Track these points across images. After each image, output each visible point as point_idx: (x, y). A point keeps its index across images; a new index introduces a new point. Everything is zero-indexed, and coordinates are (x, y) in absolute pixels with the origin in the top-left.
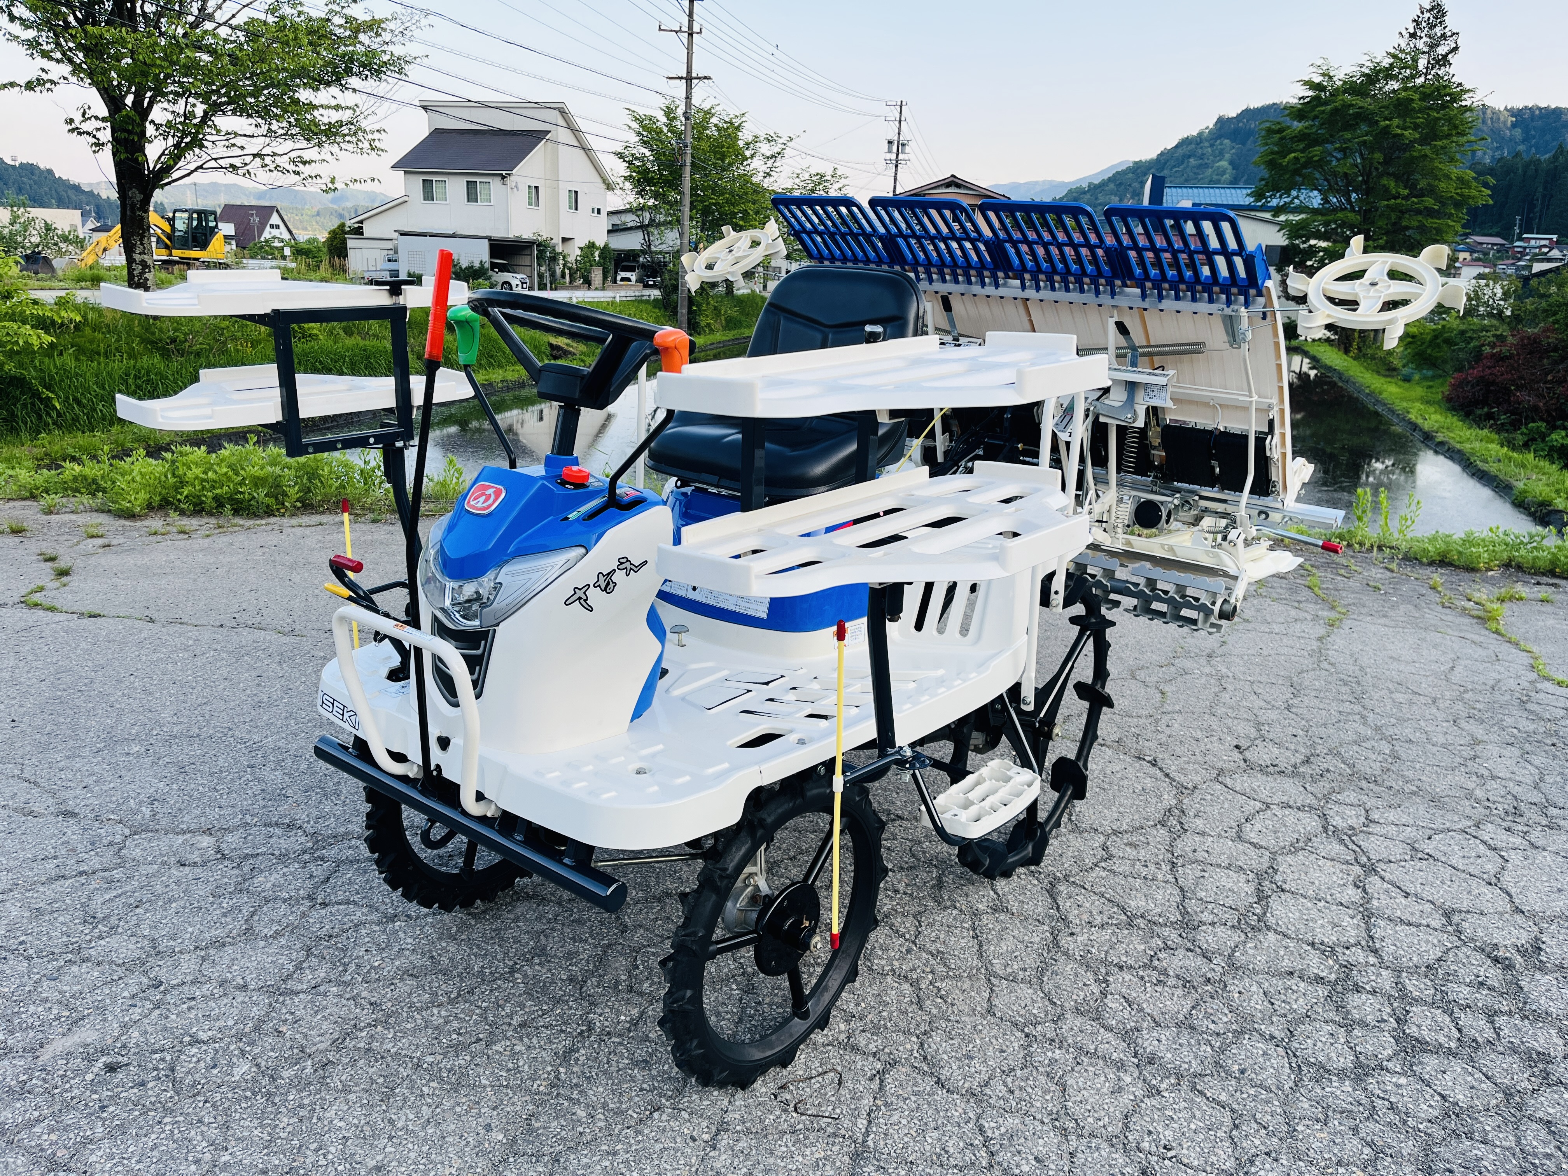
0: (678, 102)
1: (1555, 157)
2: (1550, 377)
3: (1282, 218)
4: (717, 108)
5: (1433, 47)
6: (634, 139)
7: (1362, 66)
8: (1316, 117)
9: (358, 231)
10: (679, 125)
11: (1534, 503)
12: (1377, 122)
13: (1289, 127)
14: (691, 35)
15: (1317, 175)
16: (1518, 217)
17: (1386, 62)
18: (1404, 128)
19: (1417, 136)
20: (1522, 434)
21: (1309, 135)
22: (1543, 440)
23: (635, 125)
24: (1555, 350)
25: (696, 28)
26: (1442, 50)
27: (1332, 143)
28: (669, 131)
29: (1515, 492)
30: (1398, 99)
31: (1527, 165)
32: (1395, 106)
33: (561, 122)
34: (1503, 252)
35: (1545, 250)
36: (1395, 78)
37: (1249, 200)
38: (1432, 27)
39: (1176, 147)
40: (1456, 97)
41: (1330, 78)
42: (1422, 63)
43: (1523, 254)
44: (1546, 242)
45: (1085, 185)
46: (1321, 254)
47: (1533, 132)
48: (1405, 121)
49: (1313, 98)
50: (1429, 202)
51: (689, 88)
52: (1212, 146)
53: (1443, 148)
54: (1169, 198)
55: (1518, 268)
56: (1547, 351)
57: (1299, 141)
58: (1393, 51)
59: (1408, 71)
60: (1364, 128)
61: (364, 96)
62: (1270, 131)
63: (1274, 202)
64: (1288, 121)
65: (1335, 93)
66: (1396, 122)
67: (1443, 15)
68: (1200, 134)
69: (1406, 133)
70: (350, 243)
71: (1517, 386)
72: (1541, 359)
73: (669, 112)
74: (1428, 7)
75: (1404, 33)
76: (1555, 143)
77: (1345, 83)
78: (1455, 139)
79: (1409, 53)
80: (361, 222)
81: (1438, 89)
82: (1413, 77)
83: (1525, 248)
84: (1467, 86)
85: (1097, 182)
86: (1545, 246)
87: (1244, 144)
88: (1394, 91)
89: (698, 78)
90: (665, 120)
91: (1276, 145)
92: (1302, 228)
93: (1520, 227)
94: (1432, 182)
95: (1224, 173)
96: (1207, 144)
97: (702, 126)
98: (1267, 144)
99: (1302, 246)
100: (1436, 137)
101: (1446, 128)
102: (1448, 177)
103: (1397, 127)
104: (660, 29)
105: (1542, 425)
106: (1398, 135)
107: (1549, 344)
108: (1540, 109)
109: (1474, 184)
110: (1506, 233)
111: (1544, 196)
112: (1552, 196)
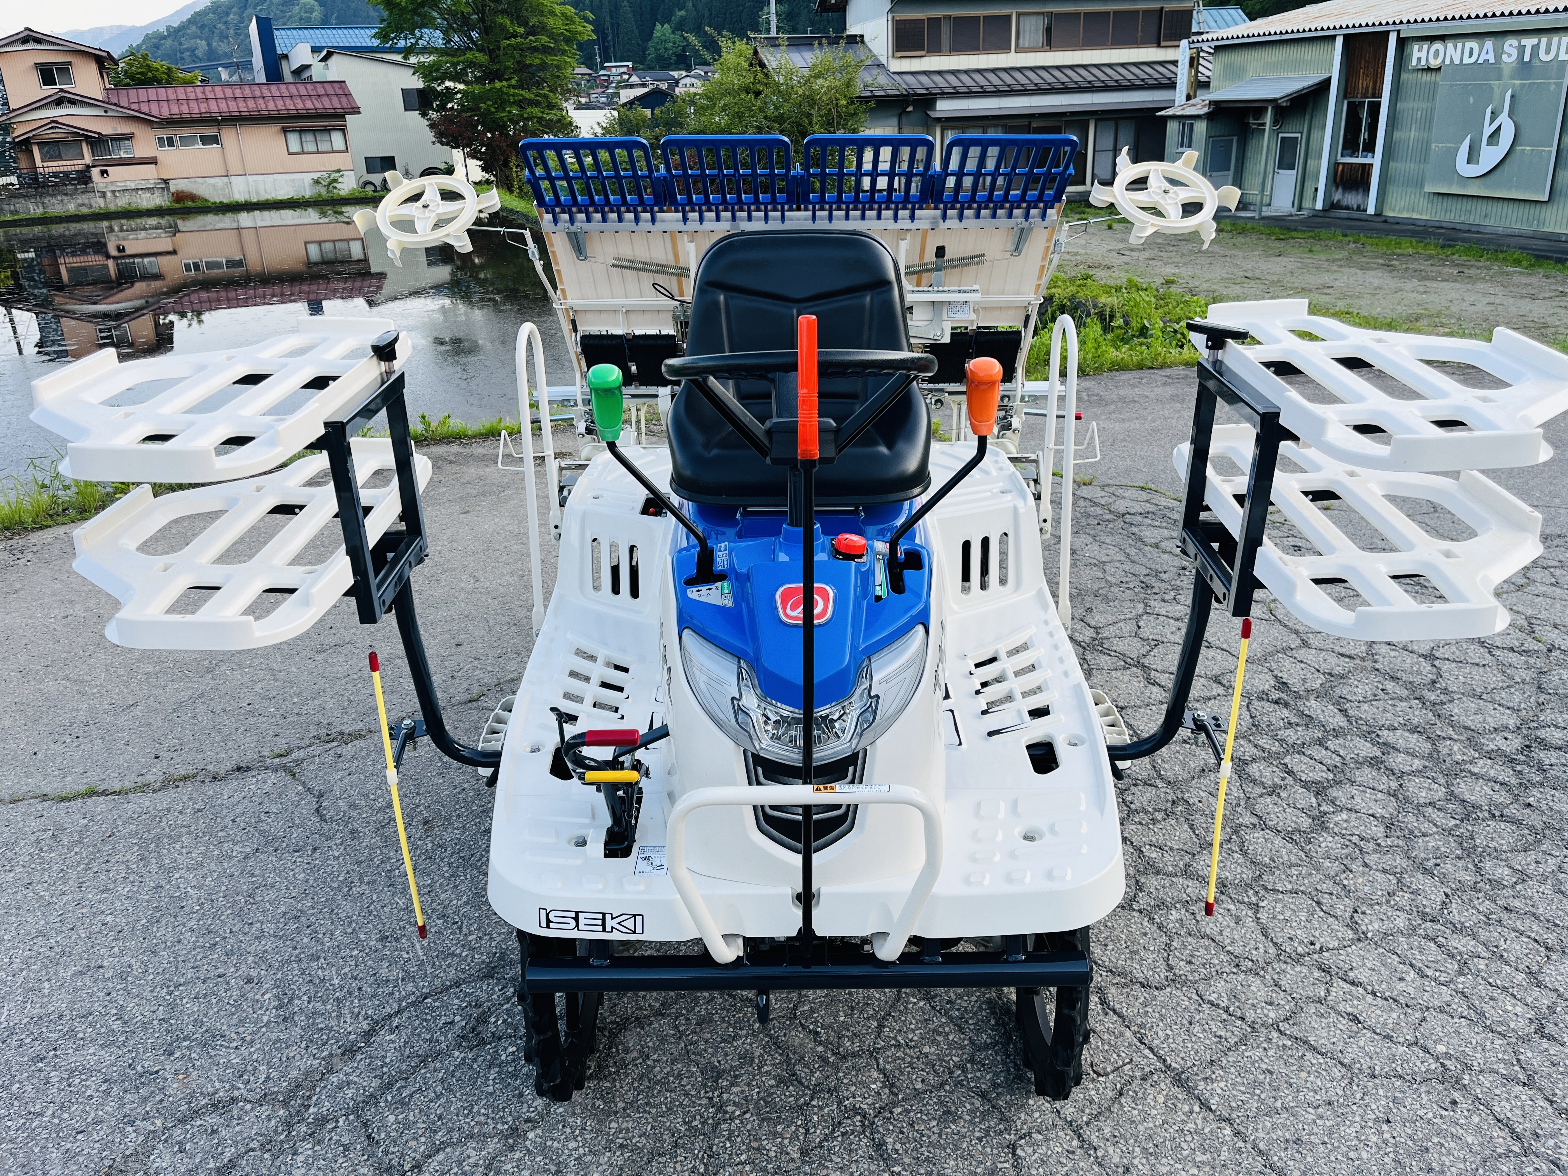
3: (413, 60)
15: (435, 14)
16: (597, 47)
34: (593, 82)
35: (626, 77)
37: (376, 42)
43: (609, 82)
44: (624, 70)
45: (162, 29)
46: (459, 96)
50: (544, 39)
54: (281, 41)
63: (402, 43)
83: (609, 76)
85: (176, 25)
86: (625, 73)
92: (434, 70)
93: (600, 57)
94: (541, 18)
95: (312, 10)
99: (439, 89)
102: (552, 13)
109: (577, 19)
110: (590, 63)
111: (612, 25)
112: (619, 25)
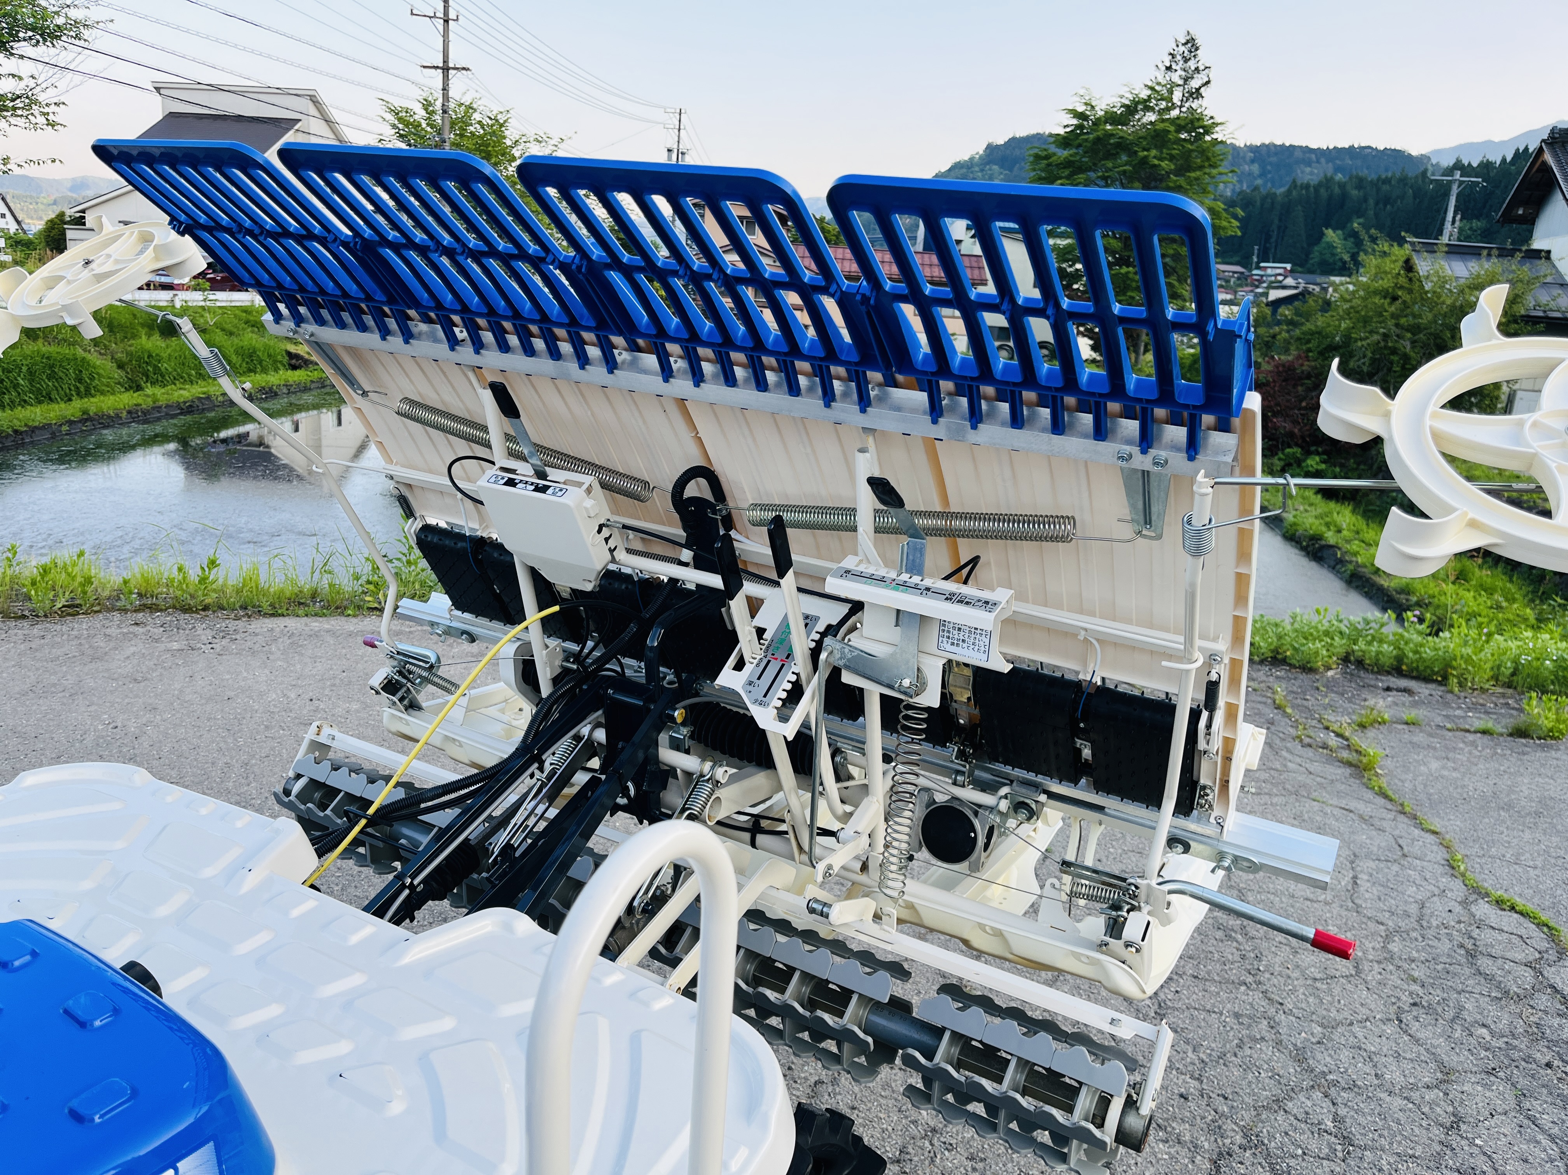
0: (436, 95)
1: (1289, 191)
2: (1304, 404)
4: (479, 102)
5: (1186, 80)
6: (389, 132)
7: (1122, 97)
8: (1080, 146)
9: (80, 221)
10: (438, 118)
11: (1305, 536)
12: (1136, 152)
13: (1054, 154)
14: (446, 21)
16: (1256, 247)
17: (1144, 94)
18: (1161, 159)
19: (1173, 167)
20: (1280, 459)
21: (1073, 162)
22: (1299, 465)
23: (390, 117)
24: (1309, 377)
25: (452, 15)
26: (1195, 84)
27: (1094, 171)
28: (428, 125)
29: (1286, 524)
30: (1155, 131)
31: (1264, 199)
32: (1153, 138)
33: (313, 111)
34: (1243, 279)
35: (1280, 278)
36: (1151, 109)
38: (1186, 60)
39: (950, 170)
40: (1208, 131)
41: (1093, 107)
42: (1177, 96)
43: (1261, 282)
44: (1281, 271)
47: (1269, 168)
48: (1162, 153)
49: (1078, 127)
51: (446, 78)
52: (982, 170)
53: (1197, 179)
55: (1257, 295)
56: (1300, 378)
57: (1064, 168)
58: (1150, 84)
59: (1164, 103)
60: (1124, 158)
61: (40, 66)
62: (1037, 157)
64: (1053, 149)
65: (1097, 122)
66: (1154, 152)
67: (1197, 49)
68: (972, 159)
69: (1163, 164)
70: (70, 234)
71: (1273, 412)
72: (1295, 386)
73: (427, 105)
74: (1184, 41)
75: (1160, 66)
76: (1287, 179)
77: (1106, 112)
78: (1207, 170)
79: (1165, 86)
80: (83, 211)
81: (1192, 122)
82: (1168, 110)
83: (1262, 276)
84: (1218, 120)
86: (1280, 275)
87: (1011, 170)
88: (1151, 123)
89: (455, 68)
90: (423, 113)
91: (1042, 170)
92: (1069, 253)
93: (1258, 257)
96: (977, 169)
97: (465, 121)
98: (1034, 170)
99: (1069, 270)
100: (1189, 169)
101: (1199, 160)
103: (1155, 157)
104: (412, 14)
105: (1297, 451)
106: (1155, 166)
107: (1303, 372)
108: (1275, 146)
109: (1224, 215)
110: (1245, 262)
111: (1279, 227)
112: (1286, 227)
